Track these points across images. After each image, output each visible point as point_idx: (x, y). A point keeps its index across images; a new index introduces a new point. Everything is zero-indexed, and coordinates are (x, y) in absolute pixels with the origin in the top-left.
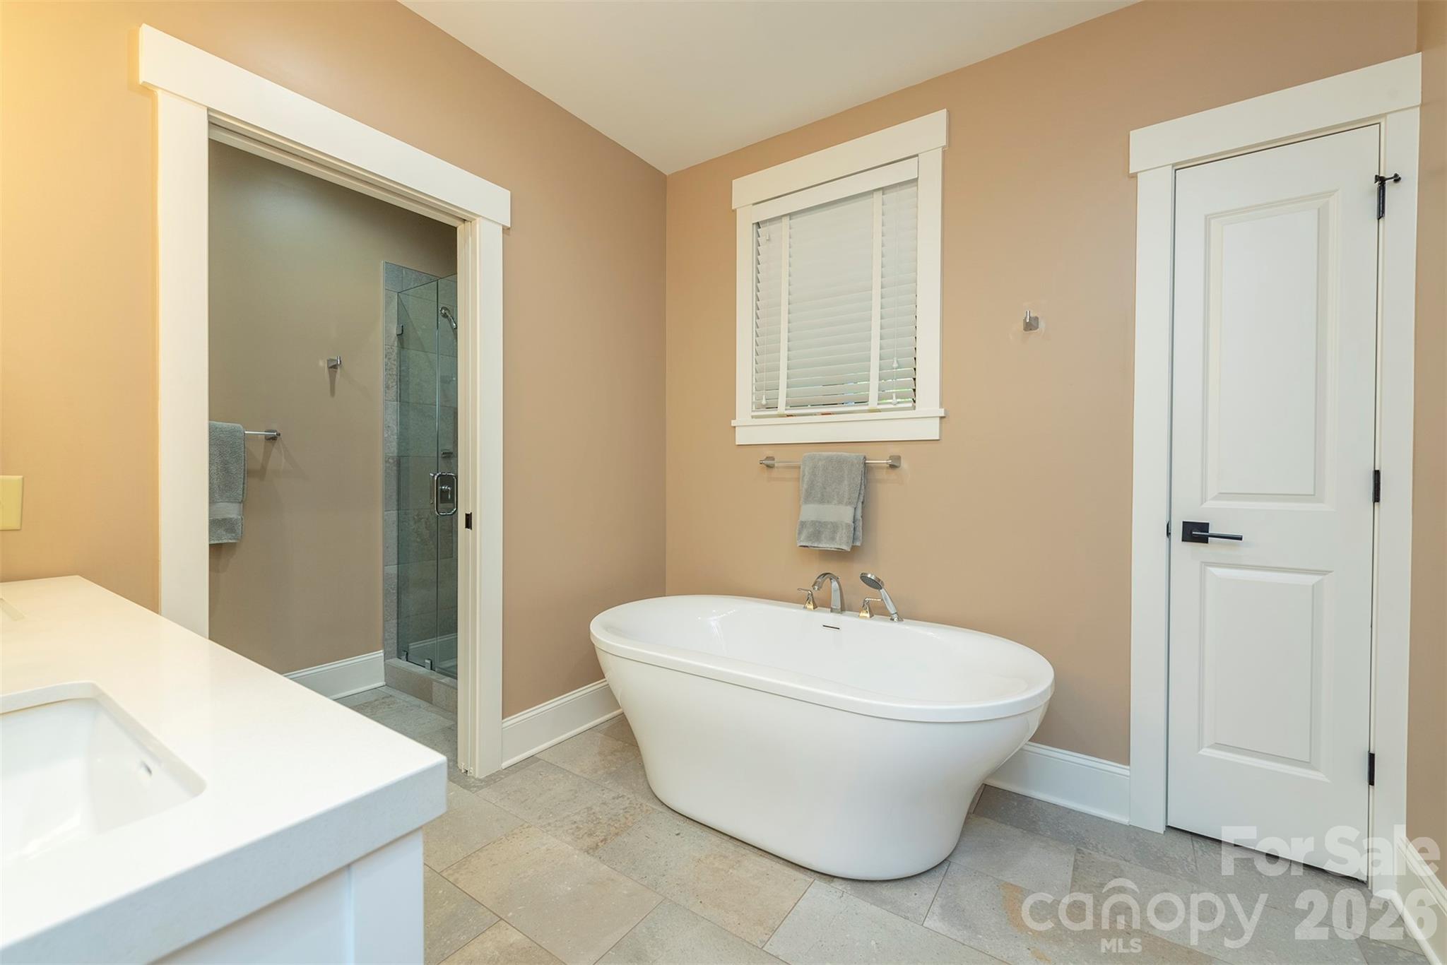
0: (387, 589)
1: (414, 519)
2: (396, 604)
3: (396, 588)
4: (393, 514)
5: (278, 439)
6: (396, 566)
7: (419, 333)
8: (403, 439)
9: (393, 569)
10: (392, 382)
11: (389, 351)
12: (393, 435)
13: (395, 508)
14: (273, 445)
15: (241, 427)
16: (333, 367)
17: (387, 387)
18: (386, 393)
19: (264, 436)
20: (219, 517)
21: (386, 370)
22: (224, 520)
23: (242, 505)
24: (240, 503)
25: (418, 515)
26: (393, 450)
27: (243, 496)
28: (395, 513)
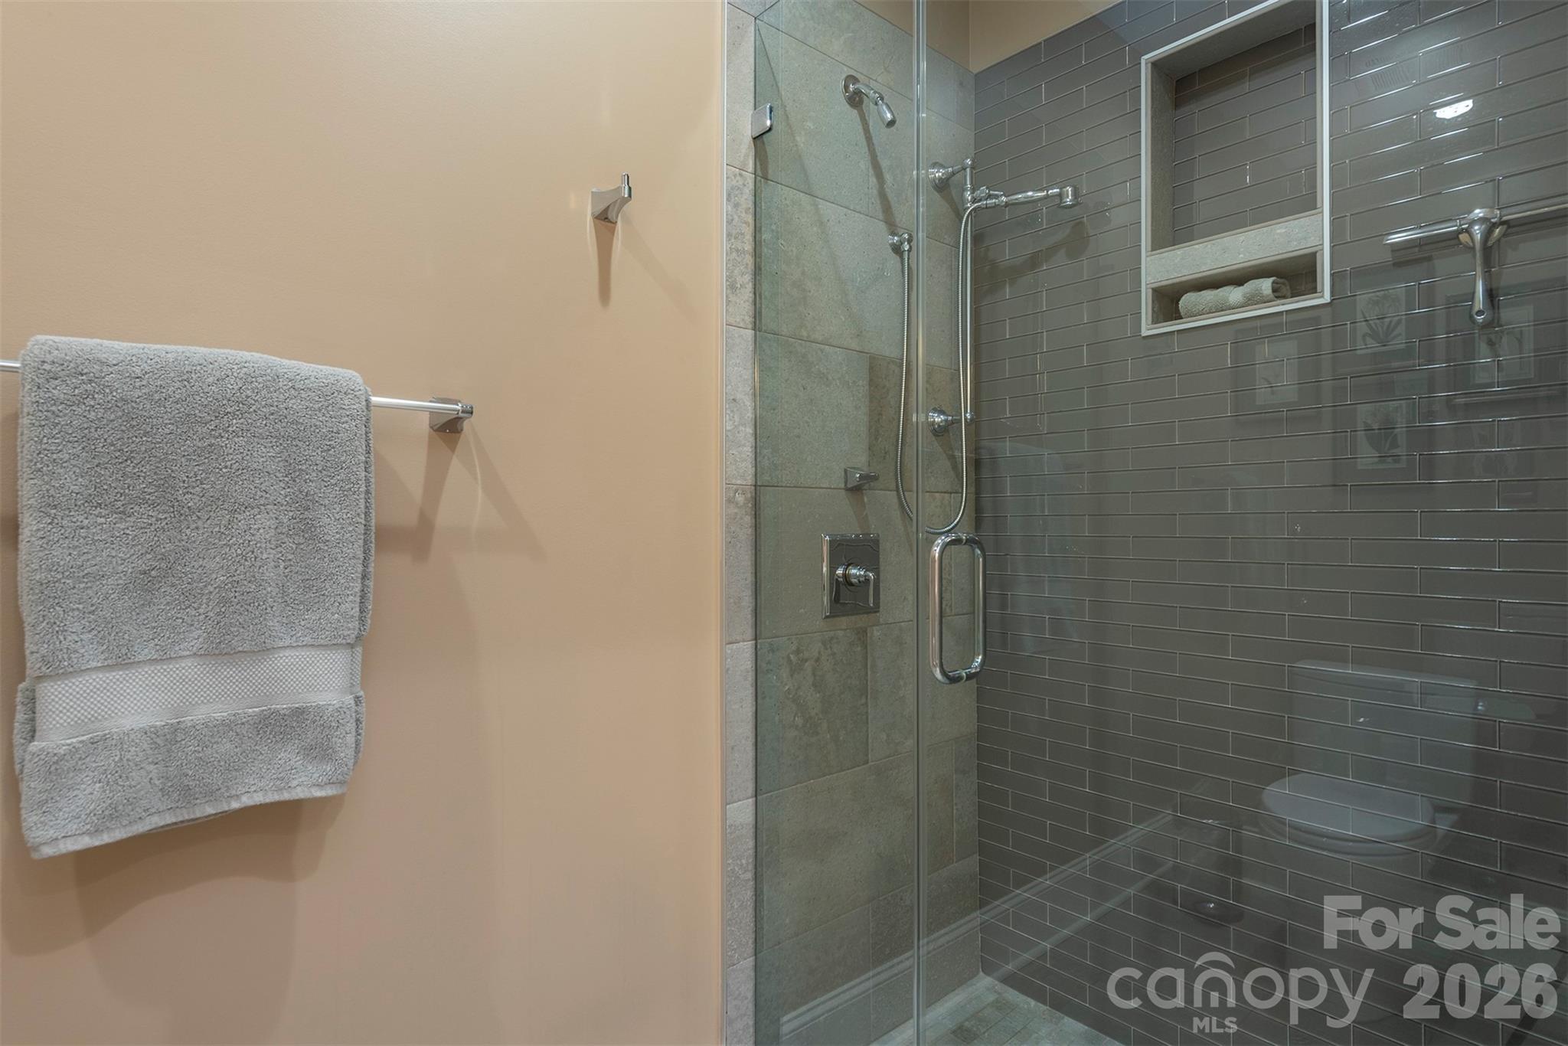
0: (733, 871)
1: (789, 661)
2: (751, 910)
3: (751, 867)
4: (745, 650)
5: (466, 425)
6: (751, 801)
7: (800, 139)
8: (763, 434)
9: (743, 812)
10: (743, 274)
11: (734, 183)
12: (744, 425)
13: (749, 633)
14: (453, 450)
15: (360, 380)
16: (605, 218)
17: (732, 287)
18: (728, 302)
19: (426, 417)
20: (282, 706)
21: (729, 235)
22: (299, 713)
23: (359, 649)
24: (351, 646)
25: (798, 651)
26: (744, 471)
27: (362, 620)
28: (747, 647)
